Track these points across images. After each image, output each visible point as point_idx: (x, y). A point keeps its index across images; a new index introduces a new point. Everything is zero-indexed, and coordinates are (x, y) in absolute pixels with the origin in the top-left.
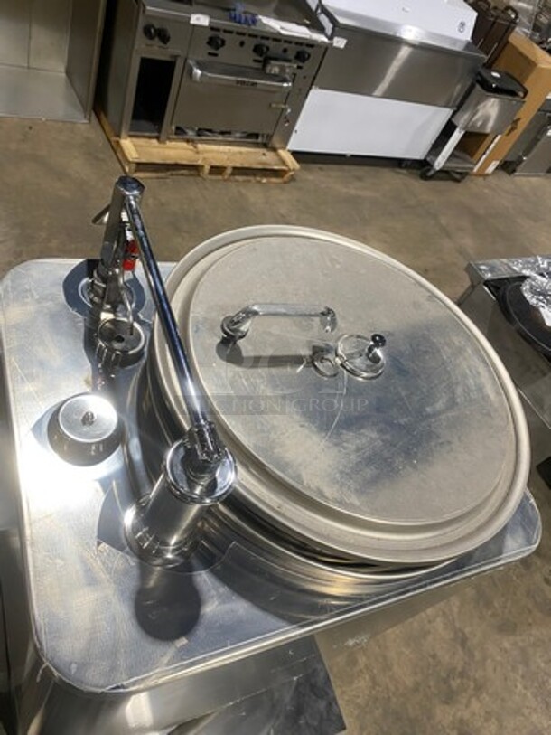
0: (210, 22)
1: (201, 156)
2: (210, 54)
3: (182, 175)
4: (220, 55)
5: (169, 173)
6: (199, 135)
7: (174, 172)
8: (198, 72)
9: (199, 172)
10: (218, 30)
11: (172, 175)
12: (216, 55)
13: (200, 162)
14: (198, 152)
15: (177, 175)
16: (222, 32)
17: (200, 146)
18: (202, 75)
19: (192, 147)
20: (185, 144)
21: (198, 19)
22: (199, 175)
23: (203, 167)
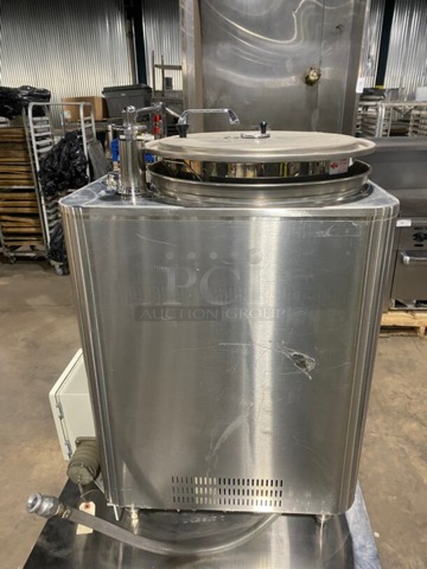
0: (412, 223)
1: (417, 321)
2: (416, 245)
3: (402, 336)
4: (425, 245)
5: (390, 334)
6: (416, 306)
7: (395, 334)
8: (407, 258)
9: (416, 333)
10: (421, 228)
11: (393, 336)
12: (422, 245)
13: (416, 324)
14: (415, 318)
15: (398, 336)
16: (424, 229)
17: (418, 315)
18: (410, 260)
19: (410, 316)
20: (404, 314)
21: (402, 223)
22: (417, 336)
23: (419, 328)
